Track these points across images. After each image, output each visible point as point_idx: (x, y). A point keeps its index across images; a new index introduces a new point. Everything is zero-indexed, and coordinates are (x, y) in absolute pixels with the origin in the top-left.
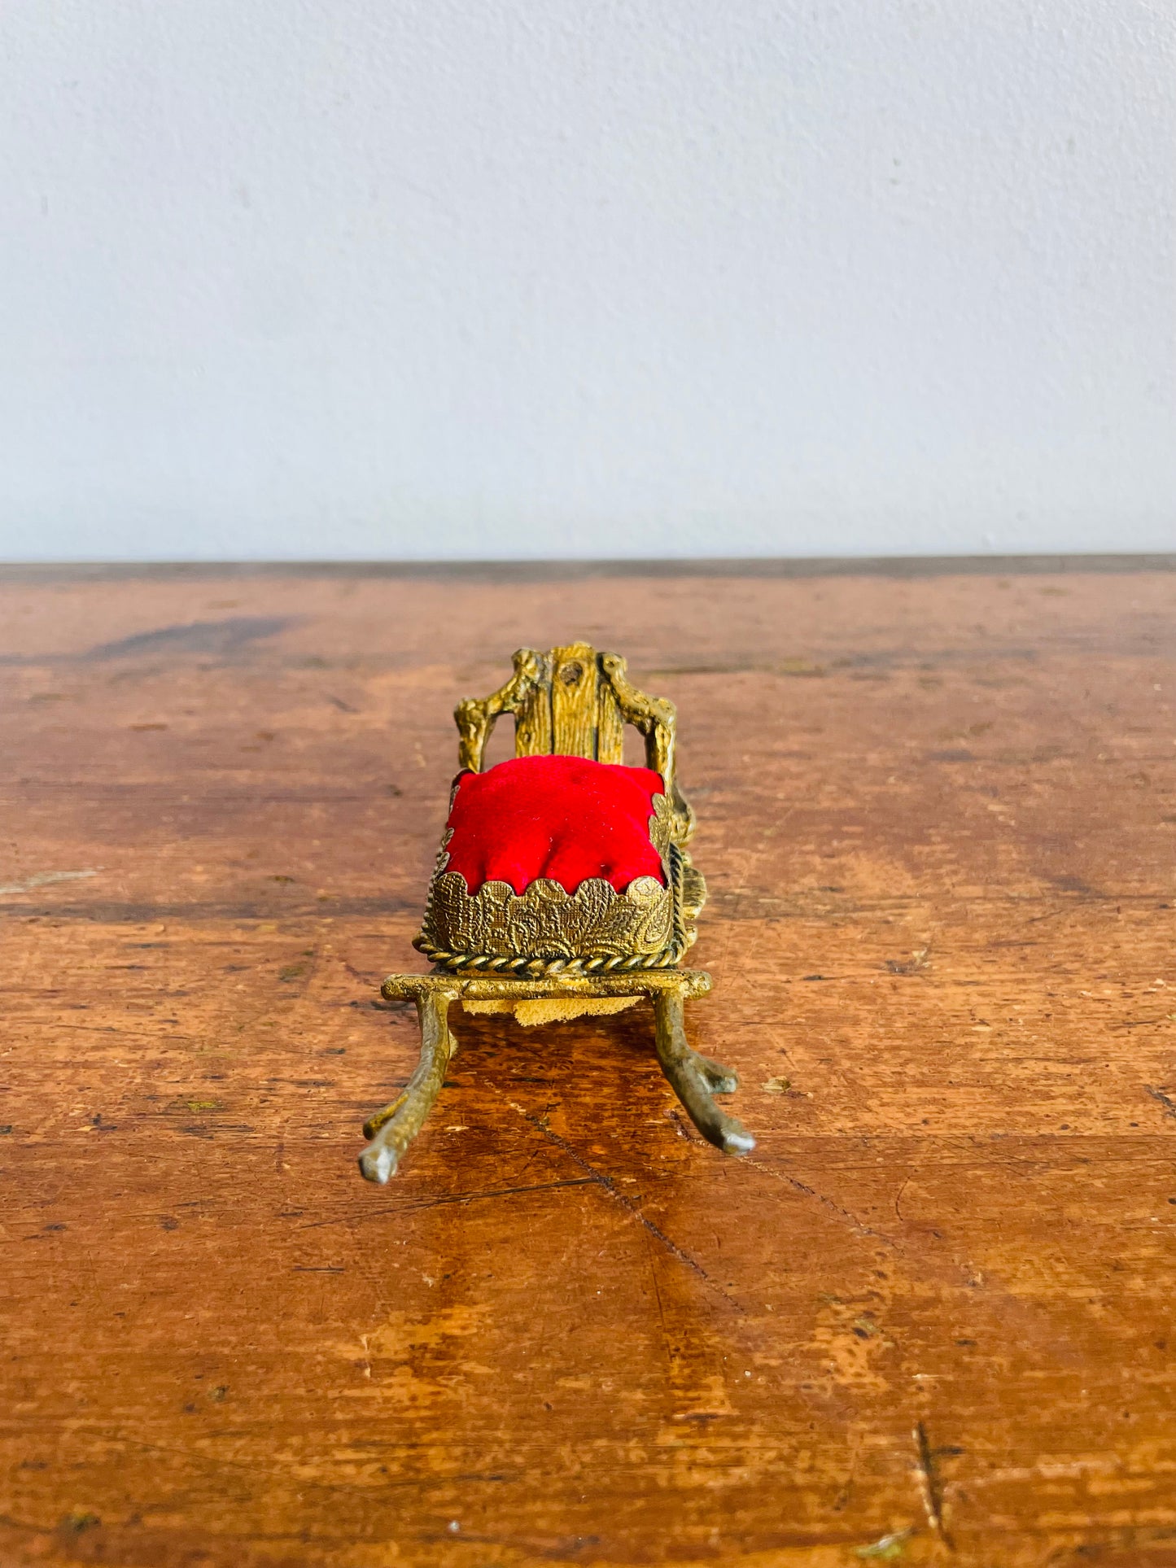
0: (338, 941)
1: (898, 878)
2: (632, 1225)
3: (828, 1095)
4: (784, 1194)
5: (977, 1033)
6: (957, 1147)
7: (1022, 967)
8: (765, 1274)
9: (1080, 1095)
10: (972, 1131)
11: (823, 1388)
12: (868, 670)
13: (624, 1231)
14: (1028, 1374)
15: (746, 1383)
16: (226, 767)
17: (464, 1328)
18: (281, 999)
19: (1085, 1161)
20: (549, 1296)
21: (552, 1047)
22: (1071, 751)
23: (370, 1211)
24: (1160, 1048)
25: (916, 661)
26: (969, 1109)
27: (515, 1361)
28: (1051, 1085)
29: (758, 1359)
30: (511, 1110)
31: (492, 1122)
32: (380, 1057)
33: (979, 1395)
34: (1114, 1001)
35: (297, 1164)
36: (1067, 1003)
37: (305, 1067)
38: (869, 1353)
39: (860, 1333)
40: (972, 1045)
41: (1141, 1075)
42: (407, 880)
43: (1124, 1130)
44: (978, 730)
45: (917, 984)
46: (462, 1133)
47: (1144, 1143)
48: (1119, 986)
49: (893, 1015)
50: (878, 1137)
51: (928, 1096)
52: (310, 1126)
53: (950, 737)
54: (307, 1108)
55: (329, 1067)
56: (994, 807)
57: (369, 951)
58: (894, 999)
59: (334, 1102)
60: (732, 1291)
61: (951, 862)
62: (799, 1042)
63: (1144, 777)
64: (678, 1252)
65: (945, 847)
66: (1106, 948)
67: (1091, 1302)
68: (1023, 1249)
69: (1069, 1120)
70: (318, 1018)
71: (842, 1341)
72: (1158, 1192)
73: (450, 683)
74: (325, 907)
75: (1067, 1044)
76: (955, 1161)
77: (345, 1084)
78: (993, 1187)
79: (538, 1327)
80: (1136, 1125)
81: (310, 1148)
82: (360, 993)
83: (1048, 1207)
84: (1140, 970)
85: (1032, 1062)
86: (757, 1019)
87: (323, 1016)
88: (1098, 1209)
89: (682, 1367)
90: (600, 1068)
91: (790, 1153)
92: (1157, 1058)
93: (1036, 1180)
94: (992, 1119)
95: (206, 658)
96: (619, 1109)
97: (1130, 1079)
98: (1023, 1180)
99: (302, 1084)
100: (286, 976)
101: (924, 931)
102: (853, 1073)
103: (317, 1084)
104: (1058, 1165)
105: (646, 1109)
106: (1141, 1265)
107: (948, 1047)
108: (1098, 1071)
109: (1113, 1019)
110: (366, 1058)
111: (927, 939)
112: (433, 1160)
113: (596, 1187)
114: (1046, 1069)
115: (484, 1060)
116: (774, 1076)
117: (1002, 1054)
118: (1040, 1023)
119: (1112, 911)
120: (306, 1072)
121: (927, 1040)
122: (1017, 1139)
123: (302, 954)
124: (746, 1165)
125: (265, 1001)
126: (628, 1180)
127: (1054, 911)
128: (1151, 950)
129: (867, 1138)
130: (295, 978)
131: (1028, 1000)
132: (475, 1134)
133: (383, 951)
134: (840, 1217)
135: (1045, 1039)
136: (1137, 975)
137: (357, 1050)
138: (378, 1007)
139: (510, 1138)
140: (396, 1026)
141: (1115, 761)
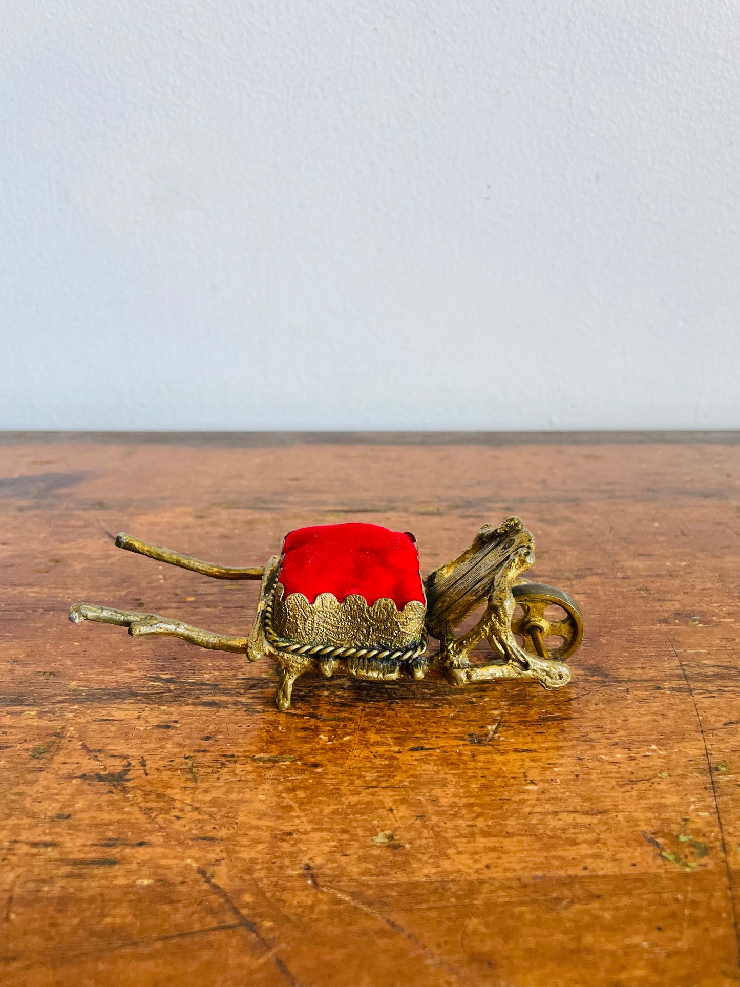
0: (79, 724)
2: (265, 964)
3: (420, 846)
4: (381, 933)
5: (528, 792)
6: (509, 887)
7: (561, 737)
9: (597, 841)
10: (520, 873)
12: (471, 511)
13: (260, 969)
16: (21, 585)
18: (30, 773)
19: (598, 897)
21: (224, 810)
22: (600, 571)
23: (70, 954)
24: (653, 801)
25: (503, 505)
26: (519, 855)
28: (577, 833)
30: (187, 865)
31: (171, 876)
32: (95, 822)
34: (623, 763)
35: (21, 914)
36: (590, 765)
37: (39, 830)
40: (523, 801)
41: (640, 823)
42: (137, 674)
43: (627, 870)
44: (540, 555)
45: (488, 753)
46: (149, 886)
47: (641, 880)
48: (626, 751)
49: (471, 777)
50: (453, 881)
51: (491, 845)
52: (35, 881)
54: (35, 866)
57: (102, 732)
58: (472, 765)
59: (56, 860)
62: (403, 801)
63: (647, 590)
66: (619, 721)
68: (551, 973)
69: (589, 862)
70: (55, 788)
72: (649, 921)
73: (190, 520)
74: (77, 698)
75: (589, 799)
76: (507, 899)
77: (67, 845)
78: (532, 921)
80: (634, 865)
81: (33, 900)
82: (90, 767)
83: (570, 936)
84: (641, 738)
85: (565, 815)
86: (374, 784)
87: (59, 787)
88: (606, 937)
90: (257, 828)
91: (388, 896)
92: (651, 809)
93: (564, 914)
94: (535, 863)
95: (24, 503)
96: (268, 862)
97: (631, 827)
98: (554, 914)
99: (35, 845)
100: (37, 754)
101: (496, 709)
102: (439, 826)
103: (46, 845)
104: (579, 900)
105: (287, 862)
107: (507, 804)
108: (611, 821)
109: (622, 777)
110: (86, 822)
111: (498, 716)
112: (124, 909)
113: (242, 930)
114: (574, 819)
115: (173, 823)
116: (382, 831)
117: (545, 808)
118: (572, 782)
119: (621, 692)
120: (39, 835)
121: (493, 798)
122: (551, 879)
123: (51, 735)
124: (356, 909)
125: (18, 775)
126: (268, 924)
127: (584, 693)
128: (649, 722)
129: (445, 882)
130: (44, 755)
131: (565, 764)
132: (158, 886)
133: (111, 732)
134: (421, 951)
135: (575, 795)
136: (639, 742)
137: (79, 816)
138: (101, 778)
139: (183, 889)
140: (111, 795)
141: (628, 578)
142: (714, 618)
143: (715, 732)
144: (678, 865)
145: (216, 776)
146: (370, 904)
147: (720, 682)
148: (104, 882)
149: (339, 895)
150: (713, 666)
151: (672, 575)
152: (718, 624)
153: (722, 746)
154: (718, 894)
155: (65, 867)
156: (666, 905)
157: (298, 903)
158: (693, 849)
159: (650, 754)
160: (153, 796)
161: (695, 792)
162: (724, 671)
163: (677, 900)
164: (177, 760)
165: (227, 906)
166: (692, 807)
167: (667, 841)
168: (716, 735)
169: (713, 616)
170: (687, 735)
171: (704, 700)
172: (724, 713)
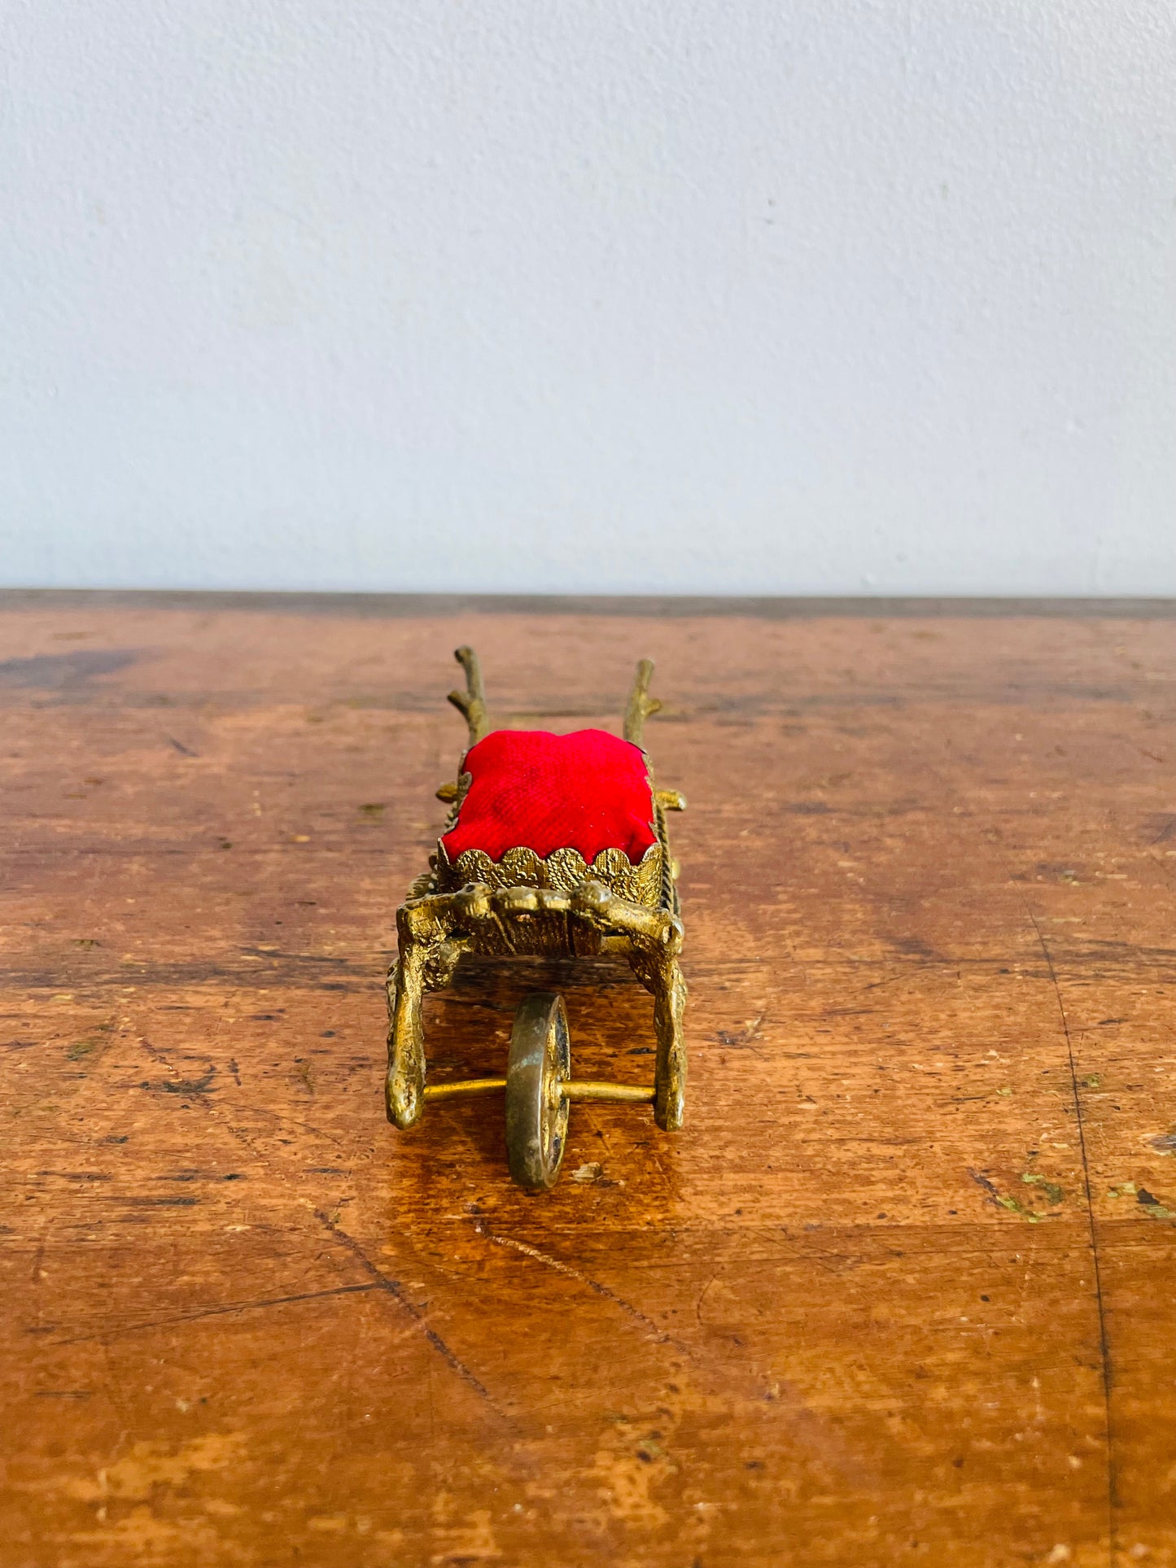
0: (137, 1013)
1: (739, 940)
2: (414, 1337)
3: (641, 1183)
4: (581, 1297)
5: (802, 1112)
6: (769, 1240)
7: (855, 1038)
8: (551, 1391)
9: (901, 1180)
10: (786, 1221)
11: (596, 1522)
12: (733, 716)
13: (403, 1345)
14: (816, 1500)
15: (514, 1519)
16: (44, 816)
17: (215, 1460)
18: (65, 1079)
19: (899, 1254)
20: (313, 1422)
21: (353, 1134)
22: (926, 804)
23: (129, 1325)
24: (987, 1127)
25: (783, 707)
26: (785, 1196)
27: (267, 1499)
28: (873, 1169)
29: (531, 1490)
30: (299, 1206)
31: (275, 1220)
32: (164, 1146)
33: (762, 1525)
34: (945, 1074)
35: (56, 1271)
36: (896, 1077)
37: (81, 1158)
38: (651, 1480)
39: (644, 1457)
40: (795, 1125)
41: (965, 1156)
42: (222, 944)
43: (943, 1219)
44: (837, 780)
45: (745, 1058)
46: (243, 1233)
47: (960, 1233)
48: (951, 1058)
49: (718, 1091)
50: (687, 1230)
51: (745, 1183)
52: (76, 1226)
53: (808, 788)
54: (76, 1206)
55: (108, 1157)
56: (844, 864)
57: (171, 1025)
58: (721, 1074)
59: (107, 1198)
60: (512, 1412)
61: (795, 922)
62: (618, 1123)
63: (998, 832)
64: (460, 1367)
65: (791, 906)
66: (943, 1016)
67: (891, 1414)
68: (826, 1355)
69: (886, 1208)
70: (103, 1101)
71: (623, 1467)
72: (971, 1289)
73: (300, 724)
74: (130, 975)
75: (893, 1123)
76: (765, 1256)
77: (121, 1177)
78: (801, 1285)
79: (294, 1459)
80: (954, 1213)
81: (73, 1253)
82: (154, 1073)
83: (855, 1306)
84: (974, 1040)
85: (855, 1144)
87: (109, 1099)
88: (907, 1308)
89: (446, 1504)
90: (402, 1157)
91: (593, 1250)
92: (982, 1137)
93: (847, 1276)
94: (807, 1208)
95: (45, 696)
96: (416, 1203)
97: (953, 1161)
98: (833, 1276)
99: (75, 1177)
100: (76, 1053)
101: (759, 998)
102: (670, 1157)
103: (91, 1177)
104: (871, 1258)
105: (445, 1203)
106: (946, 1372)
107: (771, 1127)
108: (922, 1153)
109: (941, 1094)
110: (151, 1147)
111: (762, 1007)
112: (206, 1264)
113: (380, 1293)
114: (869, 1150)
115: (278, 1149)
116: (586, 1163)
117: (826, 1134)
118: (868, 1100)
119: (952, 975)
120: (81, 1164)
121: (751, 1120)
122: (831, 1230)
123: (96, 1028)
124: (544, 1266)
125: (48, 1083)
126: (416, 1285)
127: (893, 976)
128: (987, 1018)
129: (675, 1232)
130: (84, 1056)
131: (858, 1074)
132: (258, 1234)
133: (185, 1024)
134: (637, 1323)
135: (871, 1117)
136: (970, 1045)
137: (141, 1138)
138: (171, 1088)
139: (295, 1237)
140: (187, 1110)
141: (970, 814)
142: (1097, 874)
143: (1086, 1033)
144: (1018, 1215)
145: (341, 1086)
146: (564, 1258)
147: (1098, 965)
148: (178, 1227)
149: (521, 1248)
150: (1090, 942)
151: (1037, 810)
152: (1102, 882)
153: (1094, 1053)
154: (1074, 1254)
155: (120, 1209)
156: (997, 1267)
157: (461, 1258)
158: (1040, 1193)
159: (987, 1062)
160: (248, 1113)
161: (1051, 1115)
162: (1106, 949)
163: (1014, 1261)
164: (284, 1064)
165: (358, 1261)
166: (1045, 1136)
167: (1004, 1182)
168: (1087, 1037)
169: (1095, 871)
170: (1043, 1037)
171: (1073, 988)
172: (1101, 1007)
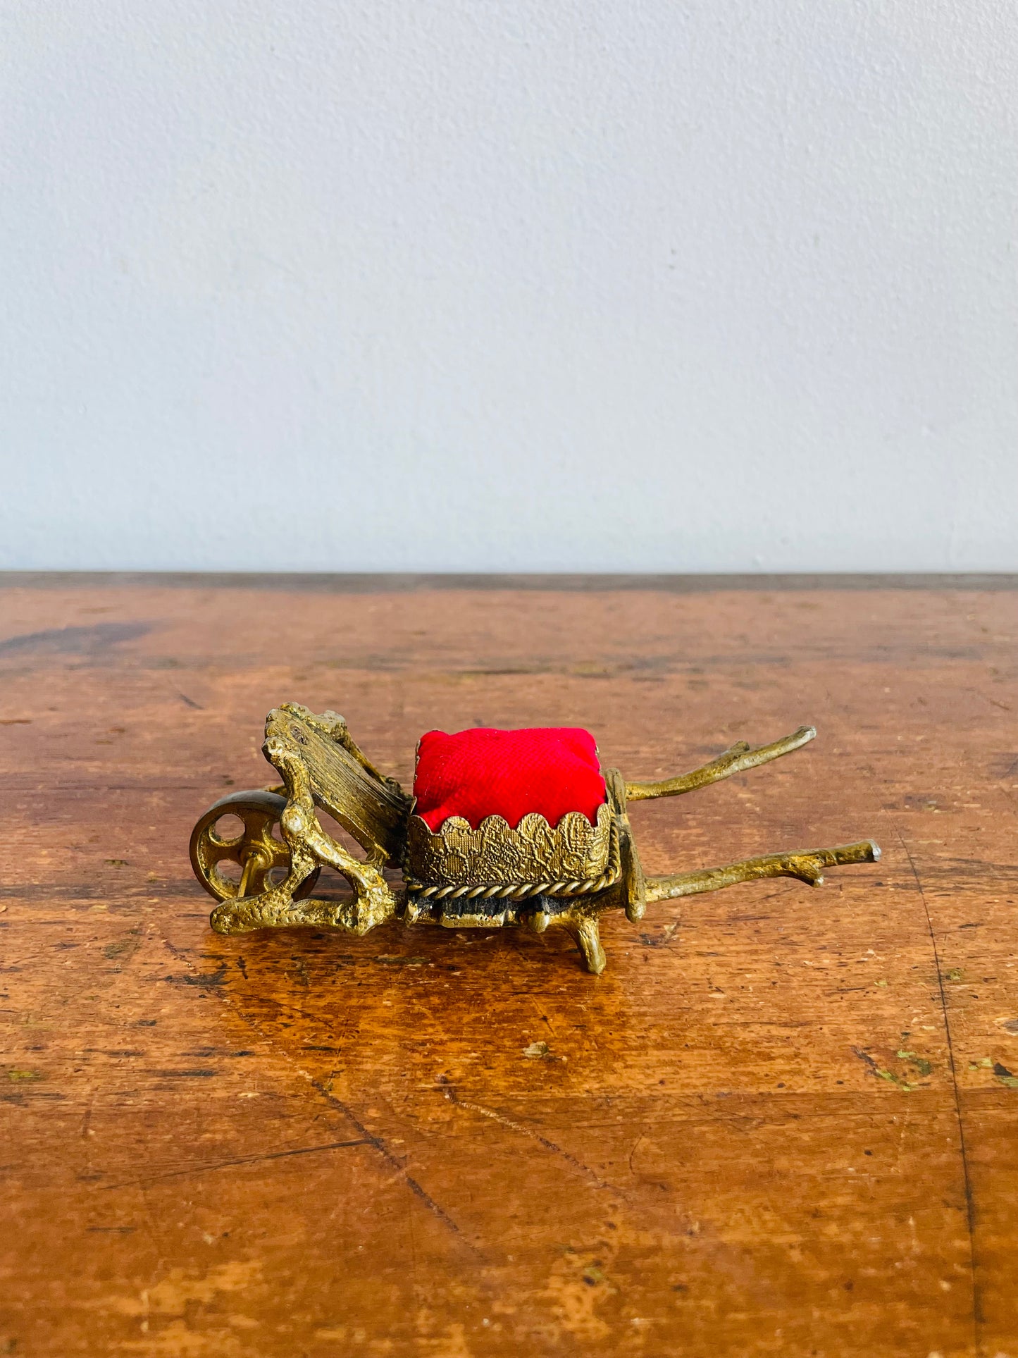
0: (160, 920)
1: (656, 858)
2: (396, 1183)
3: (580, 1059)
4: (533, 1152)
5: (713, 1000)
6: (687, 1105)
7: (755, 939)
8: (510, 1227)
9: (796, 1056)
10: (702, 1089)
11: (551, 1333)
12: (647, 673)
13: (388, 1190)
14: (732, 1316)
15: (484, 1331)
16: (79, 759)
17: (236, 1283)
18: (103, 974)
19: (796, 1117)
20: (316, 1252)
21: (342, 1018)
23: (163, 1173)
24: (867, 1012)
25: (688, 665)
26: (699, 1069)
27: (279, 1314)
28: (773, 1047)
29: (497, 1308)
30: (299, 1077)
31: (279, 1089)
32: (187, 1029)
33: (687, 1336)
34: (831, 970)
35: (102, 1130)
36: (790, 972)
37: (118, 1038)
38: (595, 1299)
39: (589, 1281)
40: (708, 1010)
41: (849, 1037)
43: (831, 1088)
44: (734, 727)
45: (663, 956)
46: (253, 1099)
47: (847, 1099)
48: (836, 956)
49: (642, 984)
50: (620, 1097)
51: (666, 1059)
52: (117, 1094)
53: (711, 733)
54: (117, 1077)
55: (141, 1038)
56: (743, 795)
57: (189, 929)
58: (644, 969)
59: (141, 1071)
60: (479, 1244)
61: (703, 844)
62: (560, 1009)
63: (871, 769)
64: (435, 1208)
65: (699, 831)
66: (828, 922)
67: (791, 1247)
68: (737, 1199)
69: (785, 1078)
70: (136, 992)
71: (573, 1289)
72: (856, 1145)
73: (287, 682)
74: (154, 889)
75: (788, 1009)
76: (684, 1118)
77: (153, 1054)
78: (715, 1142)
79: (302, 1282)
80: (841, 1083)
81: (115, 1114)
82: (176, 968)
83: (761, 1159)
84: (855, 941)
85: (758, 1026)
86: (525, 989)
87: (139, 990)
88: (804, 1161)
89: (427, 1318)
90: (381, 1037)
91: (542, 1113)
92: (863, 1021)
93: (753, 1135)
94: (719, 1079)
95: (76, 660)
96: (396, 1074)
97: (839, 1040)
98: (742, 1135)
99: (114, 1054)
100: (111, 954)
101: (675, 907)
102: (604, 1037)
103: (128, 1054)
104: (772, 1120)
105: (419, 1074)
106: (837, 1212)
107: (687, 1013)
108: (813, 1034)
109: (828, 986)
110: (175, 1029)
111: (677, 915)
112: (225, 1124)
113: (367, 1147)
114: (769, 1031)
115: (281, 1030)
116: (535, 1042)
117: (733, 1019)
118: (767, 990)
119: (835, 888)
120: (119, 1043)
121: (670, 1007)
122: (739, 1097)
123: (127, 932)
124: (503, 1125)
125: (90, 977)
126: (397, 1141)
127: (786, 889)
128: (866, 923)
129: (610, 1098)
130: (119, 955)
131: (759, 969)
132: (266, 1100)
133: (200, 929)
134: (580, 1173)
135: (770, 1004)
136: (851, 946)
137: (166, 1022)
138: (190, 981)
139: (296, 1102)
140: (204, 999)
141: (848, 755)
142: (955, 803)
143: (948, 935)
144: (894, 1084)
145: (330, 979)
146: (520, 1120)
147: (957, 879)
148: (200, 1094)
149: (483, 1111)
150: (950, 860)
151: (903, 751)
152: (959, 810)
153: (956, 952)
154: (941, 1116)
155: (151, 1079)
156: (878, 1127)
157: (433, 1119)
158: (913, 1067)
159: (866, 959)
160: (254, 1002)
161: (919, 1003)
162: (964, 866)
163: (892, 1122)
164: (283, 961)
165: (349, 1122)
166: (915, 1020)
167: (882, 1058)
168: (950, 939)
169: (954, 801)
170: (913, 939)
171: (937, 898)
172: (960, 914)
